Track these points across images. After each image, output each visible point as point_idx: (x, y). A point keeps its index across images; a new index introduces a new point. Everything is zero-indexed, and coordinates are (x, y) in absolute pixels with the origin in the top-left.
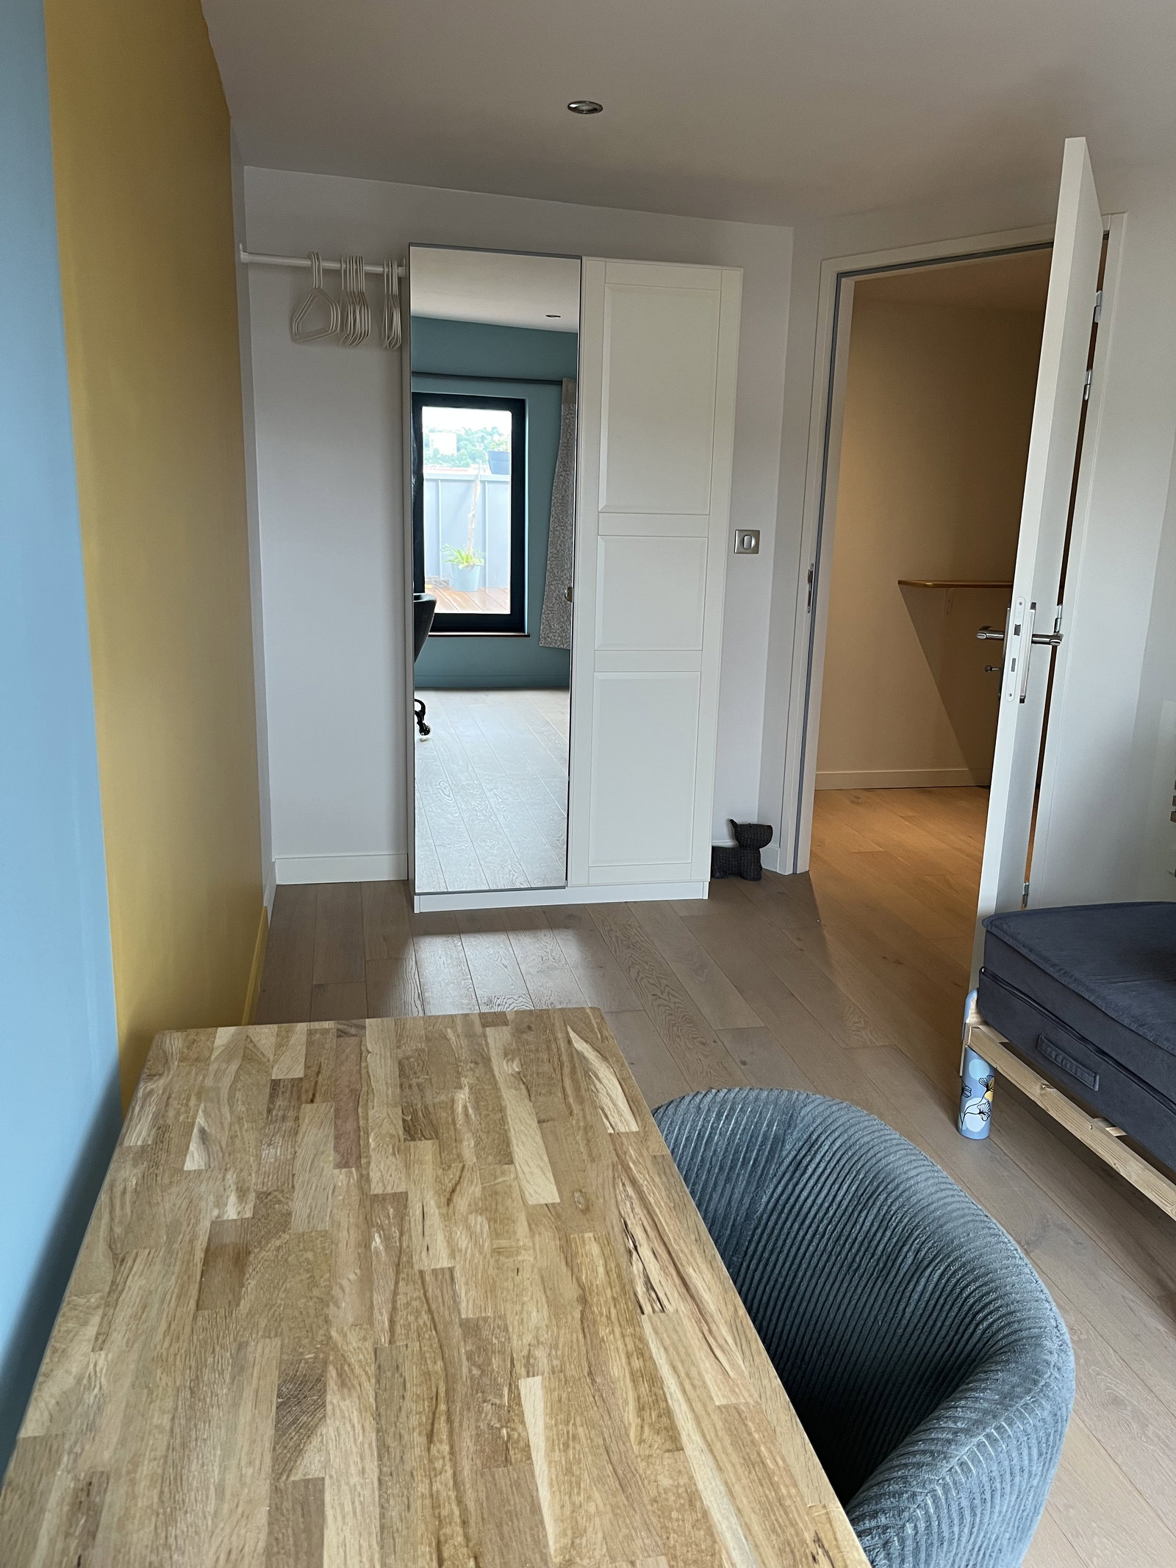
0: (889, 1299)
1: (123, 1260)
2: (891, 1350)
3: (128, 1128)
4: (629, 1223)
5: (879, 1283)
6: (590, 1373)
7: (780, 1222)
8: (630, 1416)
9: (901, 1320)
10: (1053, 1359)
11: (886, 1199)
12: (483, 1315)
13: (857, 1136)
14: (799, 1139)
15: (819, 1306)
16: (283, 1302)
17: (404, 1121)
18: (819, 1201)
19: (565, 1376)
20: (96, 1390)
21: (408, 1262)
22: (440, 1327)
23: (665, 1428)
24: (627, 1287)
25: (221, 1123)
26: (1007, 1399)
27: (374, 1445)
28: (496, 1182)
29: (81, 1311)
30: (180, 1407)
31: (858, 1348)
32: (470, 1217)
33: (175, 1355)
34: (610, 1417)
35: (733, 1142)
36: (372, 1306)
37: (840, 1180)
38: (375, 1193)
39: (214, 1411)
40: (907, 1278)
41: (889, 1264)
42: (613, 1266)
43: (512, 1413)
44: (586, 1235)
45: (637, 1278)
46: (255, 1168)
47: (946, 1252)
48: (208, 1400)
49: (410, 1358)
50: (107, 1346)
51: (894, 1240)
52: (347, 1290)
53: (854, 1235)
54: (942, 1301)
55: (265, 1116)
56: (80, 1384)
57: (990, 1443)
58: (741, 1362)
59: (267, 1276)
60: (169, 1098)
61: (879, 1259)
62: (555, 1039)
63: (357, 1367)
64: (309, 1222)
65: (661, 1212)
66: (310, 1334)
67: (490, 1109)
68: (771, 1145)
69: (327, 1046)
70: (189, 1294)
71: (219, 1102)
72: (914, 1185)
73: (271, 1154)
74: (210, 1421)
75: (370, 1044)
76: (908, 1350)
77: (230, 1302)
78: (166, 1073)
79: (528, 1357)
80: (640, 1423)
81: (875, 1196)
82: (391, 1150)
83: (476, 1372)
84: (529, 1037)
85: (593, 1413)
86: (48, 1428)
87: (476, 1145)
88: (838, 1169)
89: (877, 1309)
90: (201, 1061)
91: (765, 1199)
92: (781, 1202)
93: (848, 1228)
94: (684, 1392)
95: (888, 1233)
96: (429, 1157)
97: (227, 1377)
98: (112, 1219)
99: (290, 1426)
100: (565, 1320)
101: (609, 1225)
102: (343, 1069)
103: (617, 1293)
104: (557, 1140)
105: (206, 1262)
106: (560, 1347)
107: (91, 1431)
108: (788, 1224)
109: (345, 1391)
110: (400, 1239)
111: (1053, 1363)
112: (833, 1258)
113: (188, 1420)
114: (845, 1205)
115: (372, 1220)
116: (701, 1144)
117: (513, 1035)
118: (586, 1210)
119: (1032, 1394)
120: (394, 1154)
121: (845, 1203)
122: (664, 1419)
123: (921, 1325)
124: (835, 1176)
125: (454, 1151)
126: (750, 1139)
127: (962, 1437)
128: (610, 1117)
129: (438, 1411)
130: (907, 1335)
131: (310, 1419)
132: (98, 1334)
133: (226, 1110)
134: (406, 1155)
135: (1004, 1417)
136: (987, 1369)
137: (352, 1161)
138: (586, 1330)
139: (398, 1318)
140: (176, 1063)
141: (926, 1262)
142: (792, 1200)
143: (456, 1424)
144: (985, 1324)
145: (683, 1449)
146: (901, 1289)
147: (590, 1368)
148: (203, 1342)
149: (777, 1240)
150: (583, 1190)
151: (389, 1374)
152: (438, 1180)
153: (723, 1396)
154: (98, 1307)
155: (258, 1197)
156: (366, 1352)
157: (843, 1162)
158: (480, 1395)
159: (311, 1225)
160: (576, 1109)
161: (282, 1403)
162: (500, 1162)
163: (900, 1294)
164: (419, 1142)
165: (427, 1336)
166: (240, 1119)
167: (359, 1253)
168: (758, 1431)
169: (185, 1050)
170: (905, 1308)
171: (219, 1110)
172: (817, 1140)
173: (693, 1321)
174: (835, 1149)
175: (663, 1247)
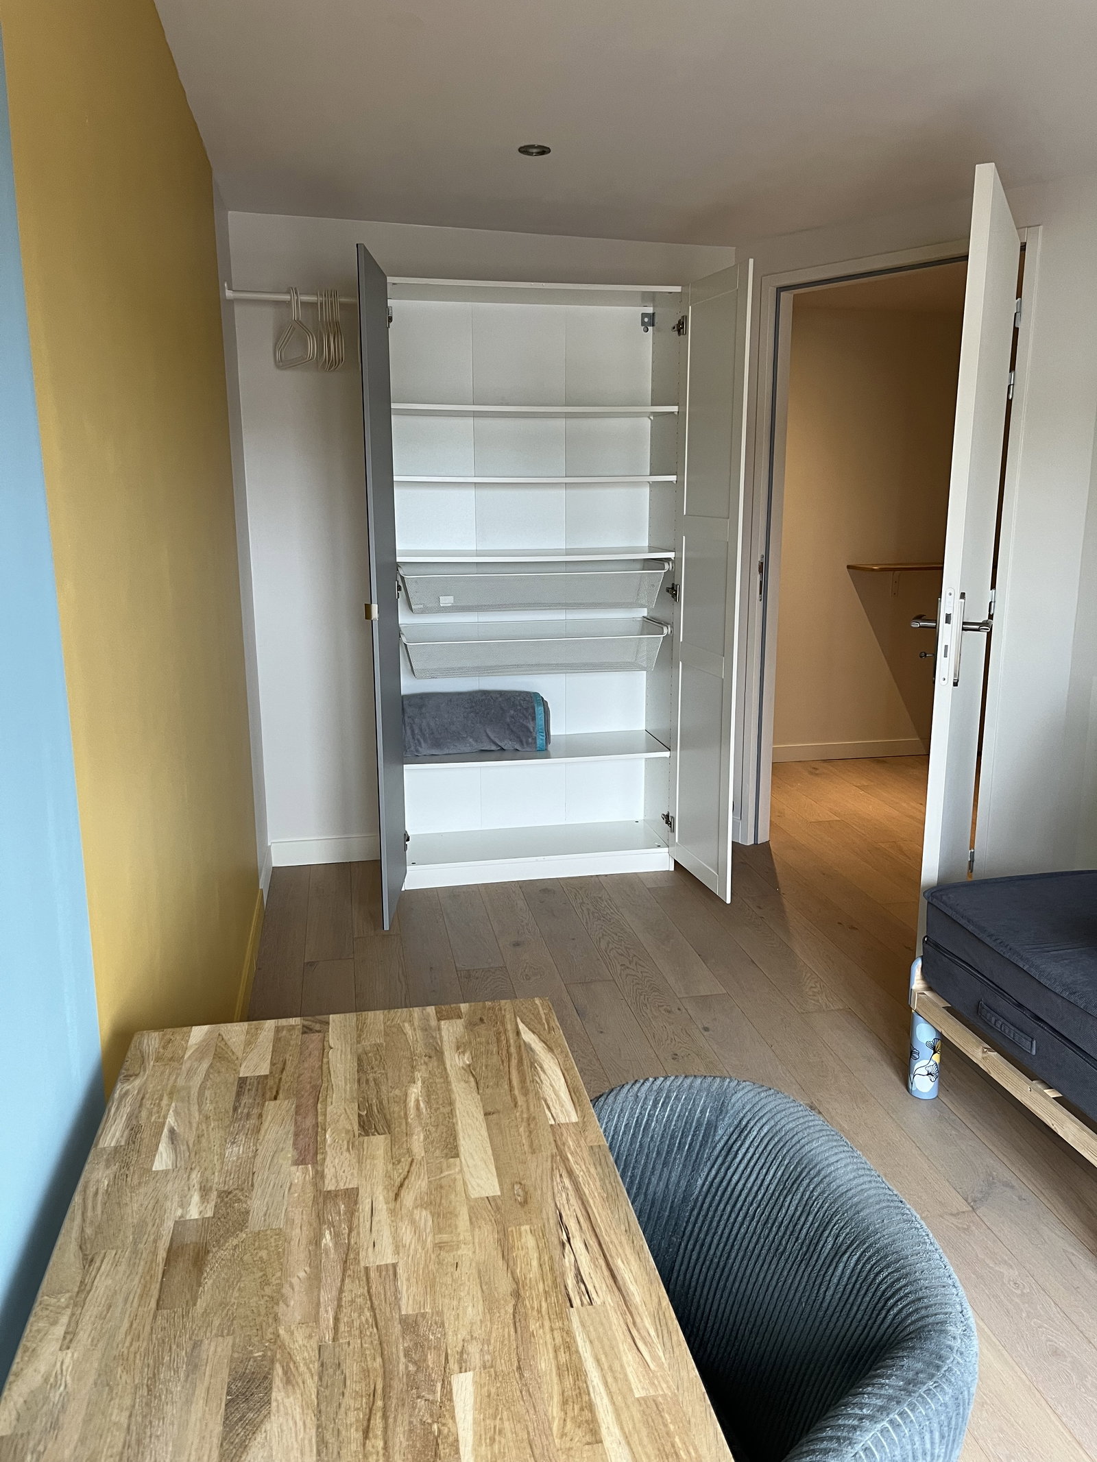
0: (811, 1282)
1: (92, 1260)
2: (813, 1332)
3: (104, 1129)
4: (563, 1214)
5: (803, 1266)
6: (519, 1368)
7: (714, 1205)
8: (555, 1411)
9: (822, 1303)
10: (957, 1344)
11: (808, 1185)
12: (422, 1311)
13: (783, 1122)
14: (730, 1125)
15: (750, 1286)
16: (236, 1301)
17: (360, 1116)
18: (749, 1185)
19: (496, 1372)
20: (62, 1388)
21: (355, 1259)
22: (381, 1324)
23: (587, 1421)
24: (558, 1280)
25: (190, 1122)
26: (911, 1384)
27: (314, 1440)
28: (442, 1175)
29: (51, 1311)
30: (137, 1405)
31: (785, 1329)
32: (415, 1212)
33: (135, 1353)
34: (535, 1411)
35: (669, 1128)
36: (318, 1304)
37: (767, 1165)
38: (329, 1189)
39: (168, 1408)
40: (828, 1262)
41: (812, 1249)
42: (546, 1259)
43: (443, 1409)
44: (523, 1228)
45: (569, 1271)
46: (218, 1167)
47: (862, 1238)
48: (163, 1397)
49: (351, 1355)
50: (73, 1345)
51: (816, 1225)
52: (297, 1288)
53: (780, 1219)
54: (858, 1286)
55: (231, 1114)
56: (47, 1384)
57: (893, 1428)
58: (661, 1354)
59: (223, 1275)
60: (142, 1099)
61: (803, 1243)
62: (506, 1031)
63: (301, 1365)
64: (265, 1220)
65: (594, 1203)
66: (260, 1332)
67: (440, 1102)
68: (705, 1131)
69: (292, 1042)
70: (150, 1293)
71: (189, 1101)
72: (834, 1171)
73: (234, 1152)
74: (164, 1418)
75: (333, 1039)
76: (828, 1332)
77: (187, 1301)
78: (142, 1073)
79: (462, 1353)
80: (563, 1417)
81: (798, 1182)
82: (346, 1147)
83: (412, 1368)
84: (482, 1029)
85: (520, 1408)
86: (15, 1427)
87: (425, 1139)
88: (766, 1154)
89: (801, 1291)
90: (176, 1059)
91: (700, 1182)
92: (715, 1185)
93: (775, 1211)
94: (606, 1384)
95: (811, 1218)
96: (381, 1152)
97: (182, 1375)
98: (84, 1220)
99: (236, 1423)
100: (498, 1315)
101: (545, 1217)
102: (306, 1065)
103: (548, 1286)
104: (502, 1132)
105: (168, 1261)
106: (492, 1341)
107: (54, 1430)
108: (722, 1206)
109: (290, 1387)
110: (349, 1235)
111: (956, 1348)
112: (762, 1240)
113: (145, 1417)
114: (772, 1189)
115: (323, 1217)
116: (639, 1131)
117: (466, 1027)
118: (525, 1203)
119: (934, 1379)
120: (348, 1150)
121: (772, 1187)
122: (586, 1412)
123: (839, 1309)
124: (763, 1161)
125: (405, 1146)
126: (685, 1126)
127: (866, 1423)
128: (552, 1108)
129: (374, 1408)
130: (827, 1318)
131: (256, 1415)
132: (66, 1333)
133: (195, 1108)
134: (359, 1150)
135: (907, 1403)
136: (893, 1355)
137: (309, 1158)
138: (518, 1324)
139: (342, 1315)
140: (152, 1063)
141: (844, 1248)
142: (724, 1184)
143: (391, 1420)
144: (896, 1310)
145: (601, 1442)
146: (822, 1273)
147: (519, 1362)
148: (161, 1341)
149: (711, 1222)
150: (523, 1182)
151: (331, 1371)
152: (388, 1176)
153: (643, 1388)
154: (67, 1307)
155: (219, 1196)
156: (310, 1350)
157: (770, 1148)
158: (414, 1391)
159: (267, 1223)
160: (521, 1100)
161: (230, 1401)
162: (447, 1155)
163: (821, 1277)
164: (372, 1137)
165: (368, 1333)
166: (207, 1118)
167: (310, 1251)
168: (673, 1422)
169: (161, 1050)
170: (825, 1292)
171: (189, 1110)
172: (746, 1126)
173: (619, 1313)
174: (762, 1134)
175: (594, 1239)
